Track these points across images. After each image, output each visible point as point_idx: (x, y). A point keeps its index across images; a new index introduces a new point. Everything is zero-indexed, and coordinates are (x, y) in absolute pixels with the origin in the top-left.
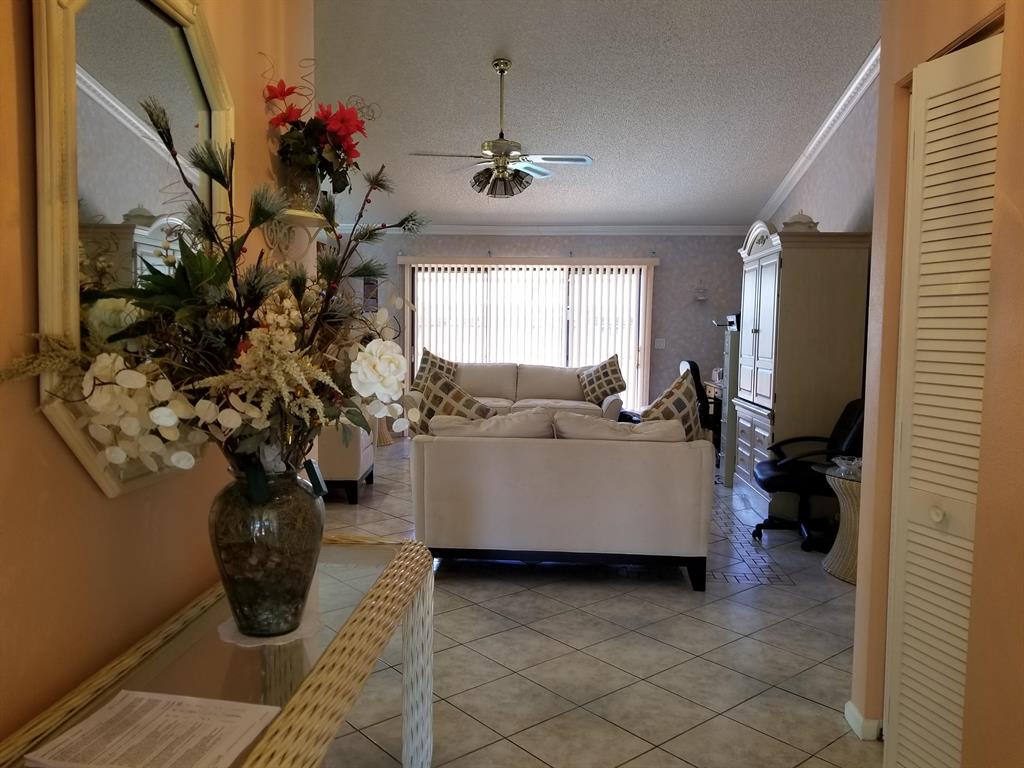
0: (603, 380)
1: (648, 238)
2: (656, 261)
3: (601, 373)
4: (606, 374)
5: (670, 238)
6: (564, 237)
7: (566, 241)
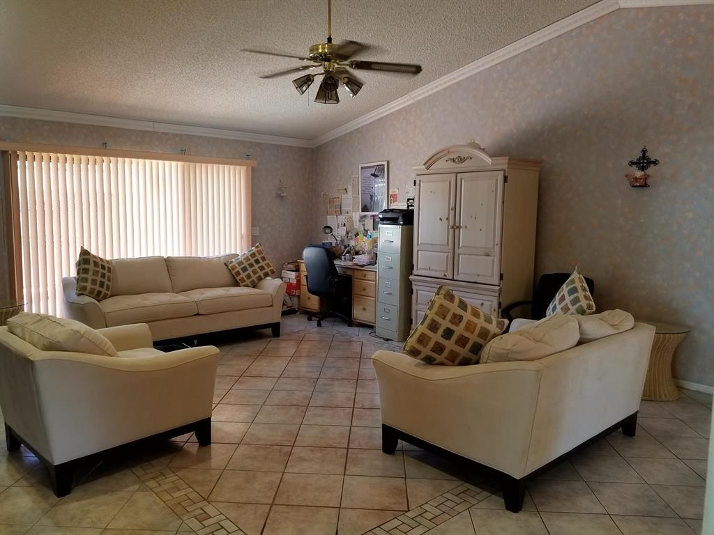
0: (256, 267)
1: (243, 143)
2: (254, 163)
3: (252, 260)
4: (257, 261)
5: (258, 144)
6: (176, 135)
7: (177, 139)
